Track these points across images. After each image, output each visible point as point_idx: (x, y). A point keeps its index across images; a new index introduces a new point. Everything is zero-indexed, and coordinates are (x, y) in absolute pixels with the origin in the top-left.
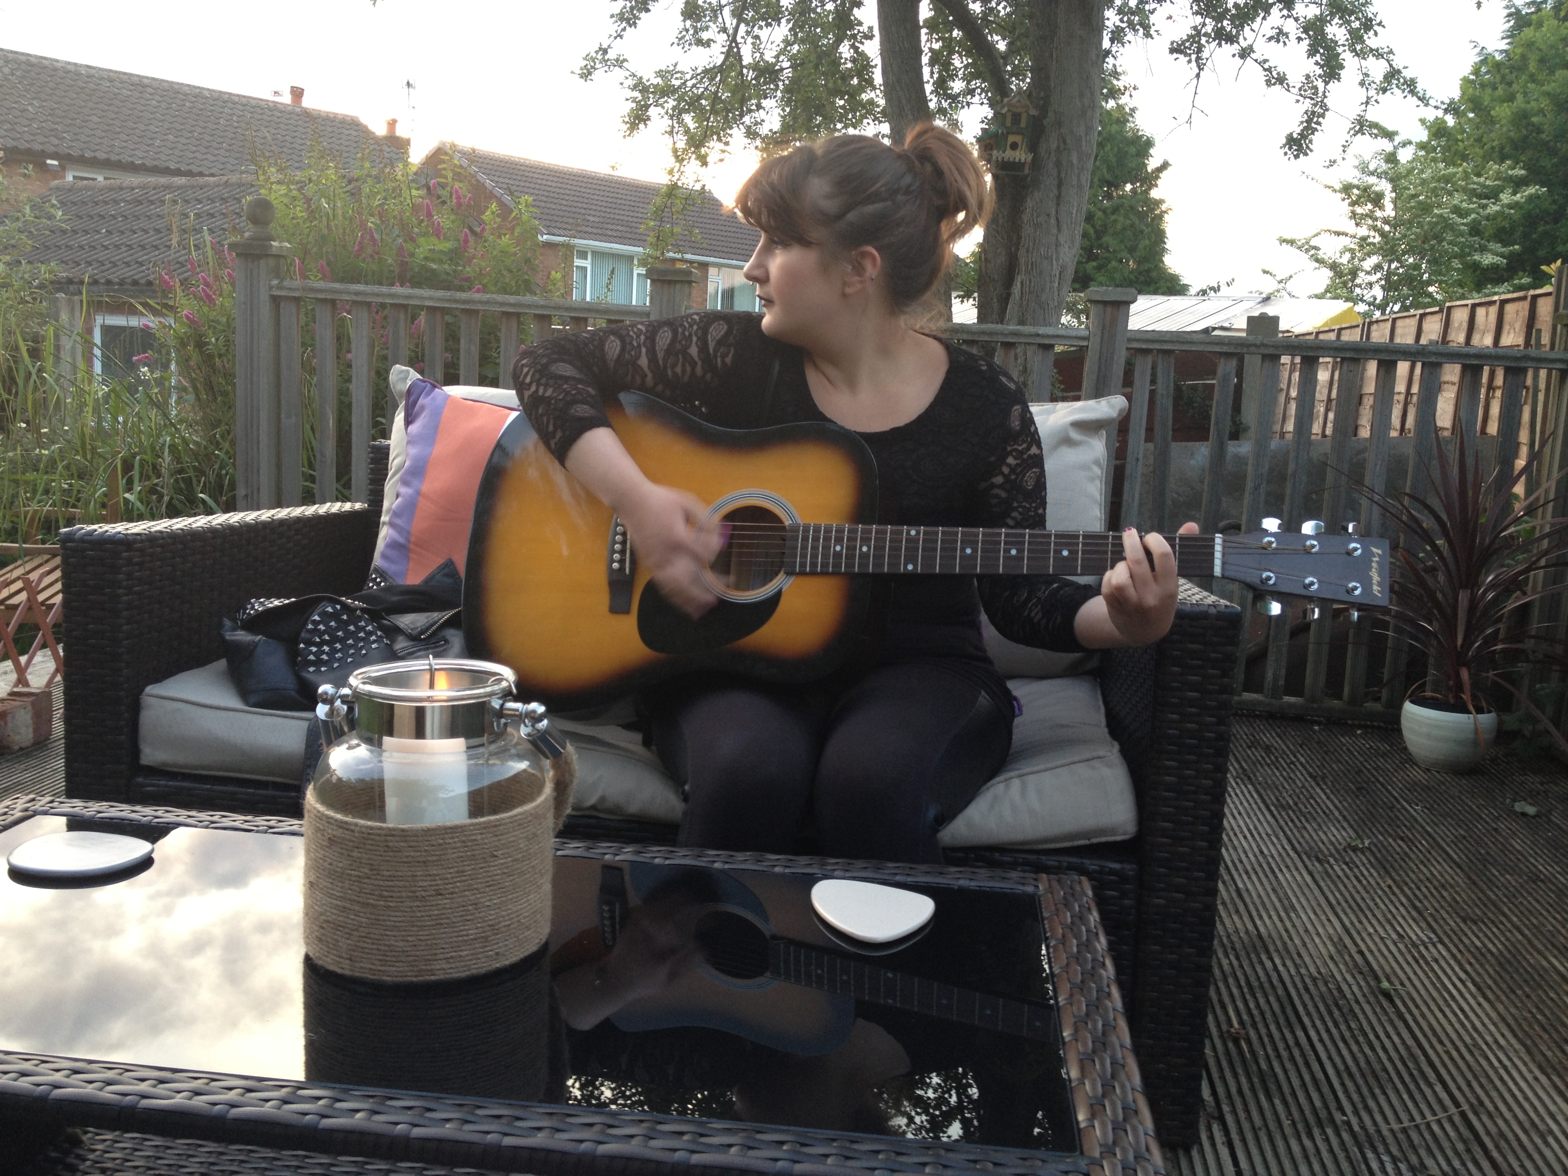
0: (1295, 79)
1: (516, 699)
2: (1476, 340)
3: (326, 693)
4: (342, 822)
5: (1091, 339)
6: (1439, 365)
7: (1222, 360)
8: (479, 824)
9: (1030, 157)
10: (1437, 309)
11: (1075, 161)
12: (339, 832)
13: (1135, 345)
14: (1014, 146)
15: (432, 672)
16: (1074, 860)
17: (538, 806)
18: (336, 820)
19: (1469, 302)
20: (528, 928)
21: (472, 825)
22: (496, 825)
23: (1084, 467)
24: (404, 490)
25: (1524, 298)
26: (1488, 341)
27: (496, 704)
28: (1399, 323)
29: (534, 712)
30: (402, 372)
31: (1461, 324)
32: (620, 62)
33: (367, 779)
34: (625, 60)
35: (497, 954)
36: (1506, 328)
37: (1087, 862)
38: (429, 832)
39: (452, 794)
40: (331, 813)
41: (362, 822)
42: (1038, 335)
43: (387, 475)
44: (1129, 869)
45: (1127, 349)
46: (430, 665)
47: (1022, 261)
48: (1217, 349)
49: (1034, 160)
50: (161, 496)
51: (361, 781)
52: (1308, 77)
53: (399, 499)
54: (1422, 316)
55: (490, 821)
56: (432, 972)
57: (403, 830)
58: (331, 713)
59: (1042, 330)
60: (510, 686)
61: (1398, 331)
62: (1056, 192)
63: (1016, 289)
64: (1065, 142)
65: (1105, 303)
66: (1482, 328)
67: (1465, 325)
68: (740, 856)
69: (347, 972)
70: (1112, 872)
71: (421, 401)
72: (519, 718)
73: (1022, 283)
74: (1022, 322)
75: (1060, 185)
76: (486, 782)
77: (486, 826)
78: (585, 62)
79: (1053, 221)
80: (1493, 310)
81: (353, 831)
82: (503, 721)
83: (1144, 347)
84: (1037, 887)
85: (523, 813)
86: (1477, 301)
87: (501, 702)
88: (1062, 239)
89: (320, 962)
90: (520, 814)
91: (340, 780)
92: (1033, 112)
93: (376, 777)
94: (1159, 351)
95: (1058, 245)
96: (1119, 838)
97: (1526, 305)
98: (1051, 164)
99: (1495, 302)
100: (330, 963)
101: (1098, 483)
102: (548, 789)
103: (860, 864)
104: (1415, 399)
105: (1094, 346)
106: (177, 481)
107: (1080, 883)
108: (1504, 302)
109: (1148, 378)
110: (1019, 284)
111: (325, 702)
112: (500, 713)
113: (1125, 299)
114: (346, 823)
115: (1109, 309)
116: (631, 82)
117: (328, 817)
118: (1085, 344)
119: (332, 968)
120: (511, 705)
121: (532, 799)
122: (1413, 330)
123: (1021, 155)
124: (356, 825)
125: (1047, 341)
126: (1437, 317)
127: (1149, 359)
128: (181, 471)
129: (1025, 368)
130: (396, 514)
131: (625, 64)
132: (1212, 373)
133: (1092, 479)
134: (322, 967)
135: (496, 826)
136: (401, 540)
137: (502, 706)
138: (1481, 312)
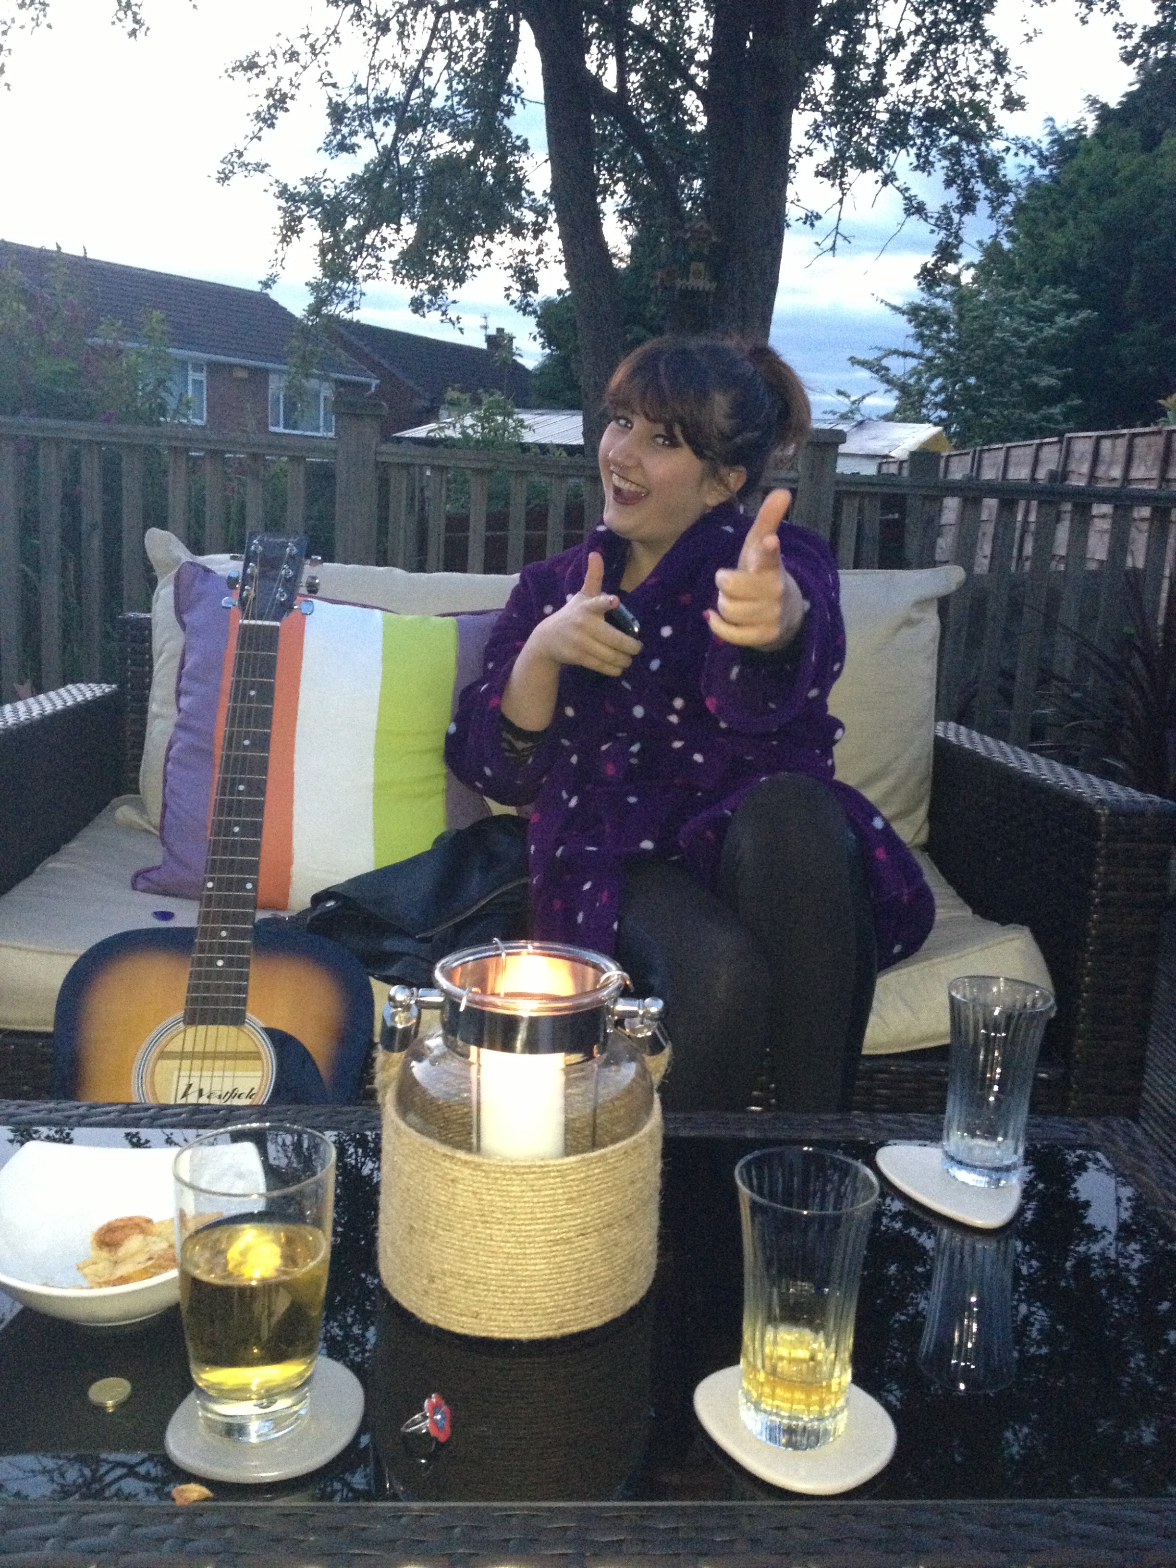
0: (934, 208)
10: (1055, 439)
13: (843, 488)
14: (698, 274)
19: (1094, 434)
23: (924, 647)
28: (1014, 452)
30: (162, 541)
31: (1084, 455)
32: (261, 168)
34: (267, 165)
36: (1136, 462)
45: (835, 491)
49: (718, 290)
52: (945, 207)
61: (1013, 459)
65: (816, 445)
66: (1107, 459)
67: (1089, 457)
75: (744, 314)
78: (224, 166)
80: (1122, 444)
83: (850, 490)
86: (1103, 434)
92: (715, 239)
94: (866, 494)
97: (1160, 440)
98: (735, 295)
99: (1123, 435)
108: (1133, 437)
113: (834, 440)
115: (818, 451)
116: (276, 189)
118: (795, 486)
122: (1030, 460)
123: (703, 283)
126: (1056, 448)
127: (856, 502)
131: (266, 169)
138: (1106, 445)
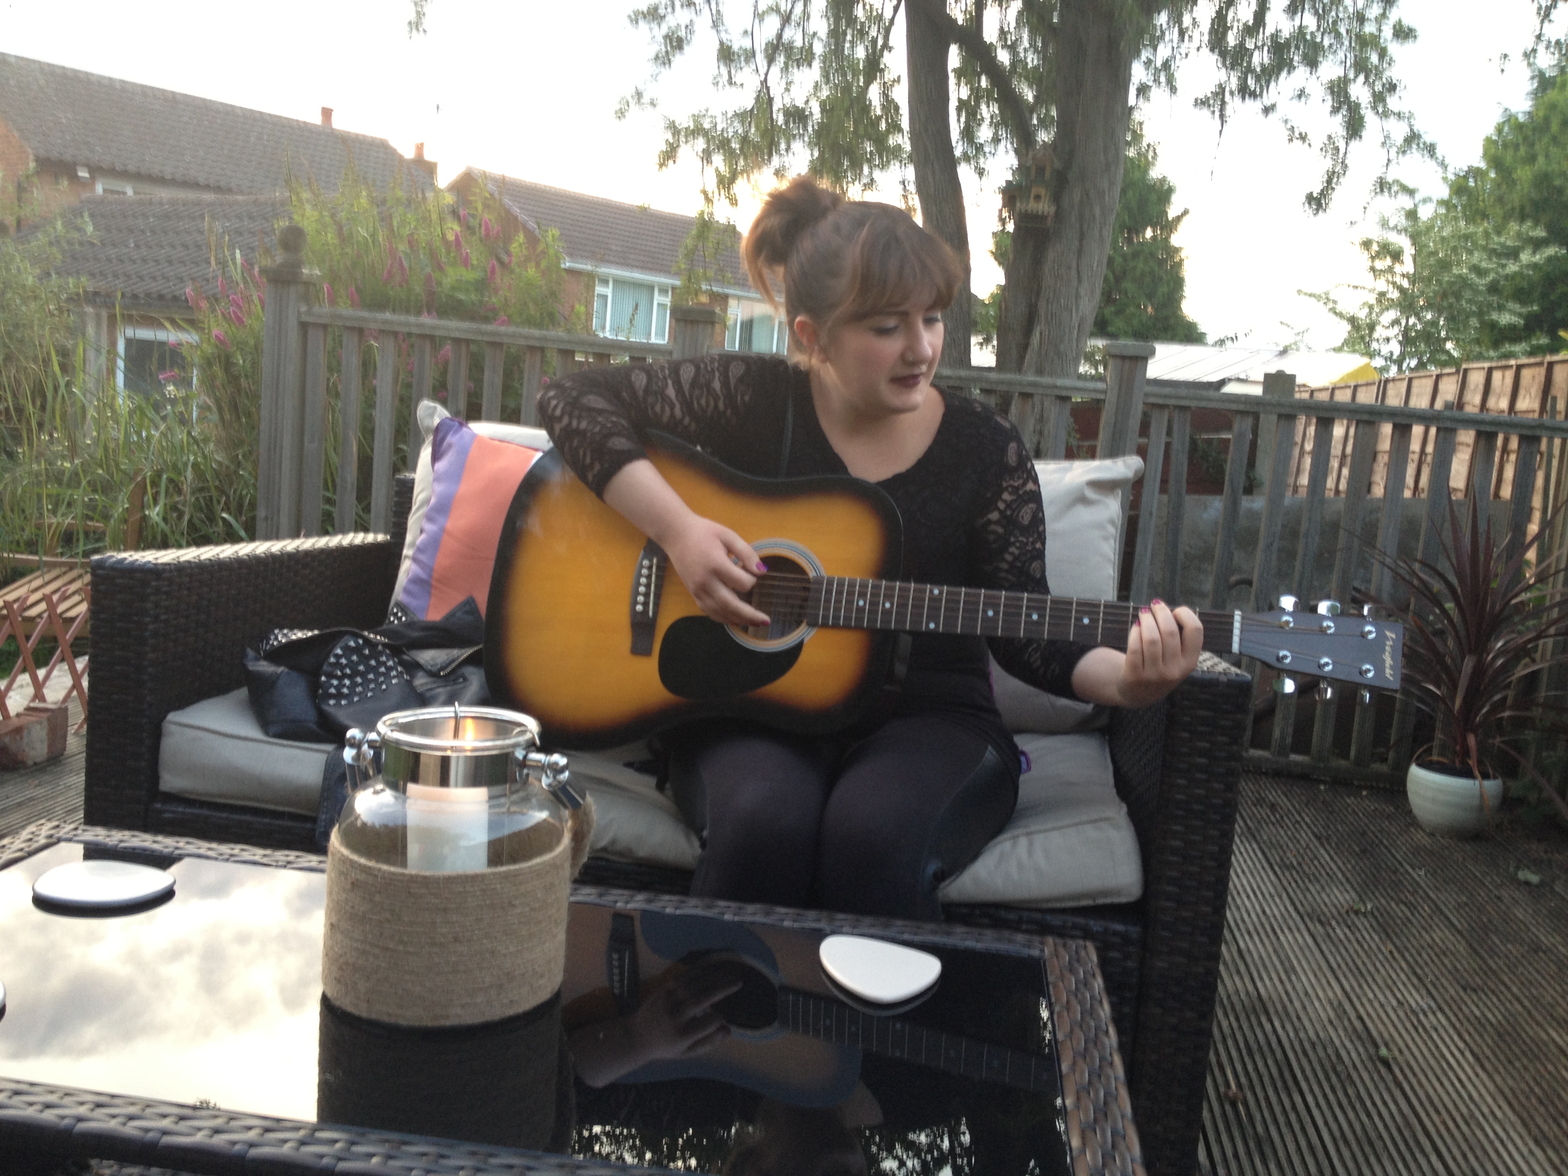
0: (1318, 139)
1: (539, 750)
2: (1491, 403)
3: (354, 738)
4: (365, 866)
5: (1109, 393)
6: (1453, 431)
7: (1239, 417)
8: (500, 873)
9: (1053, 209)
10: (1453, 370)
11: (1097, 216)
12: (362, 877)
13: (1152, 400)
14: (1038, 197)
15: (457, 719)
16: (1080, 920)
17: (556, 857)
18: (360, 865)
19: (1486, 365)
20: (542, 976)
21: (494, 874)
22: (516, 874)
23: (1100, 526)
24: (429, 527)
25: (1540, 364)
26: (1504, 404)
27: (519, 754)
28: (1415, 383)
29: (556, 764)
30: (429, 408)
31: (1477, 386)
33: (391, 824)
35: (511, 1001)
36: (1522, 392)
37: (1091, 923)
38: (451, 880)
39: (472, 843)
40: (355, 857)
41: (385, 867)
42: (1056, 387)
43: (410, 508)
44: (1134, 931)
45: (1144, 404)
46: (455, 712)
47: (1042, 311)
48: (1234, 407)
49: (1057, 214)
50: (181, 515)
51: (386, 826)
52: (1330, 137)
53: (423, 536)
54: (1438, 377)
55: (509, 871)
56: (447, 1017)
57: (425, 877)
58: (358, 757)
59: (1060, 382)
60: (534, 738)
61: (1415, 390)
62: (1076, 243)
63: (1035, 339)
64: (1087, 195)
65: (1123, 358)
66: (1498, 391)
67: (1481, 388)
68: (750, 908)
69: (364, 1014)
70: (1116, 933)
71: (450, 439)
72: (542, 768)
73: (1041, 334)
74: (1040, 372)
75: (1082, 236)
76: (506, 831)
77: (505, 876)
78: (620, 105)
79: (1074, 273)
80: (1510, 375)
81: (376, 876)
82: (525, 771)
83: (1161, 401)
84: (1042, 951)
85: (542, 863)
86: (1494, 364)
87: (524, 753)
88: (1082, 292)
89: (337, 1003)
90: (538, 864)
91: (364, 824)
92: (1058, 165)
93: (400, 823)
94: (1176, 407)
95: (1078, 297)
96: (1123, 900)
97: (1542, 371)
98: (1073, 219)
99: (1511, 366)
100: (347, 1004)
101: (1112, 542)
102: (566, 840)
103: (868, 920)
104: (1429, 459)
105: (1111, 399)
106: (197, 499)
107: (1085, 947)
108: (1519, 368)
109: (1164, 432)
110: (1038, 334)
111: (352, 746)
112: (523, 764)
113: (1142, 354)
114: (370, 868)
115: (1127, 364)
116: (663, 124)
117: (351, 861)
118: (1102, 397)
119: (350, 1009)
120: (535, 756)
121: (550, 848)
122: (1429, 390)
123: (1045, 207)
124: (379, 870)
125: (1064, 393)
126: (1454, 379)
127: (1166, 415)
128: (201, 490)
129: (1042, 417)
130: (420, 550)
132: (1229, 427)
133: (1106, 538)
134: (339, 1008)
135: (515, 876)
136: (424, 576)
137: (525, 757)
138: (1497, 376)
